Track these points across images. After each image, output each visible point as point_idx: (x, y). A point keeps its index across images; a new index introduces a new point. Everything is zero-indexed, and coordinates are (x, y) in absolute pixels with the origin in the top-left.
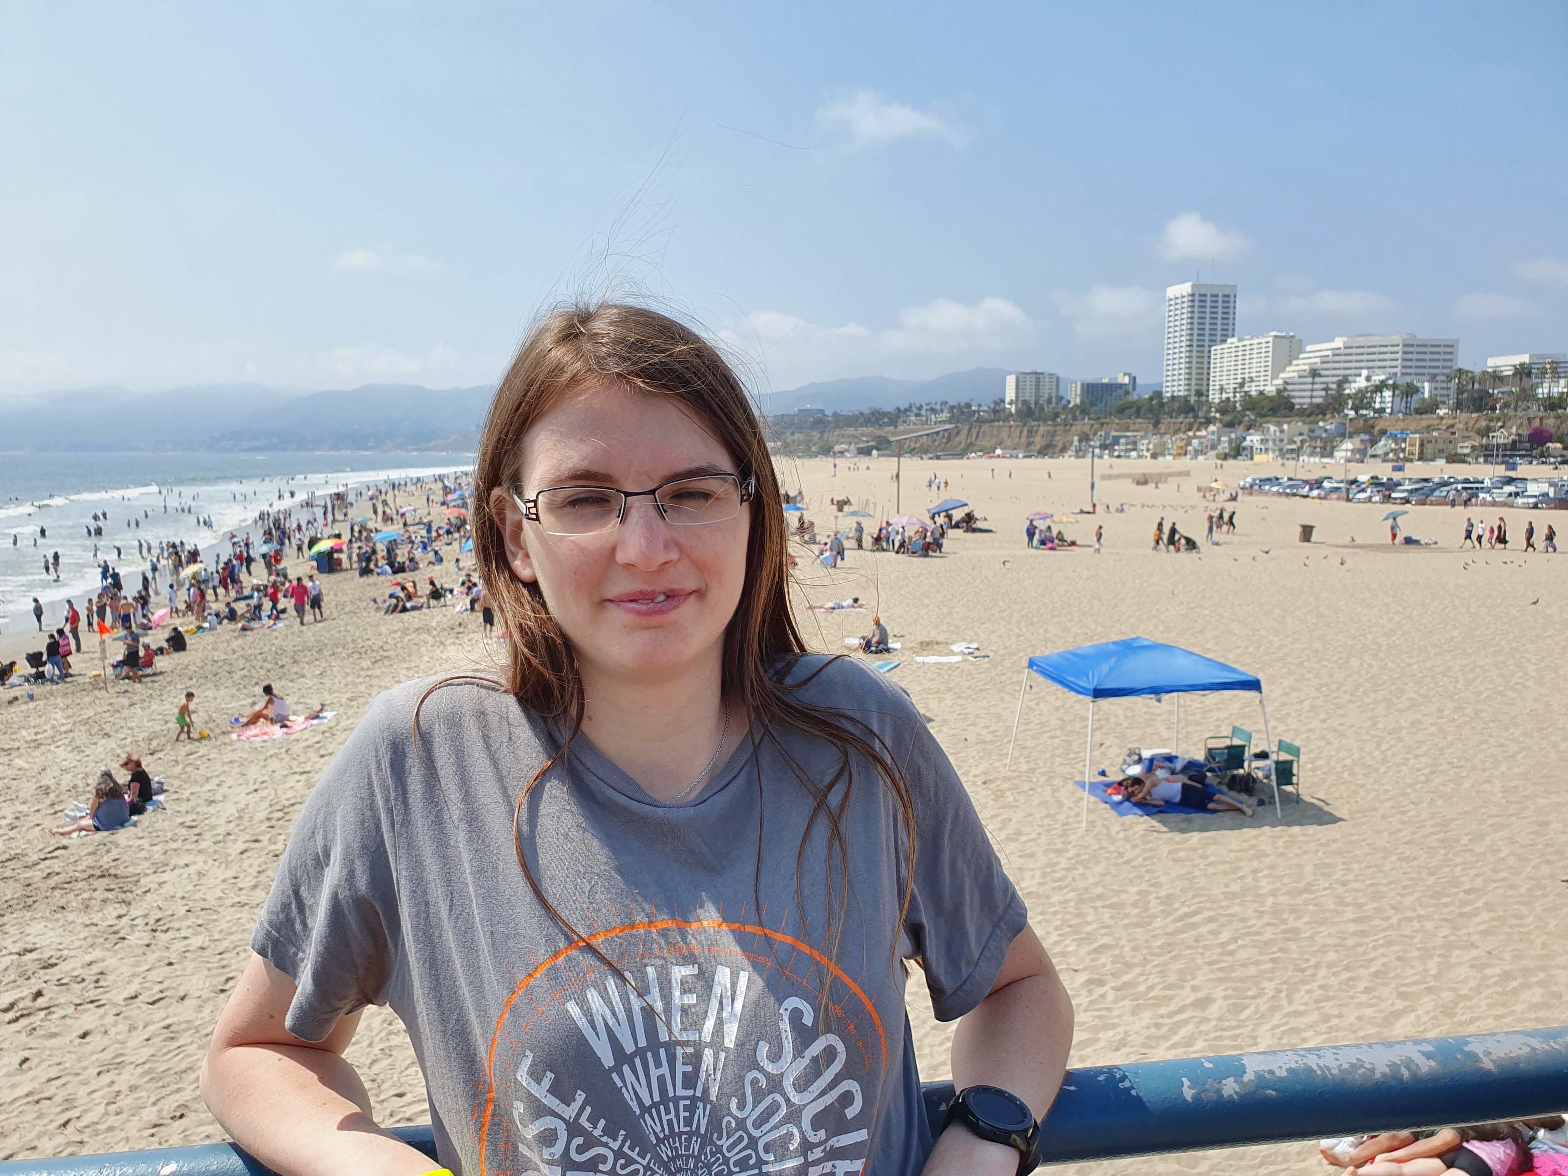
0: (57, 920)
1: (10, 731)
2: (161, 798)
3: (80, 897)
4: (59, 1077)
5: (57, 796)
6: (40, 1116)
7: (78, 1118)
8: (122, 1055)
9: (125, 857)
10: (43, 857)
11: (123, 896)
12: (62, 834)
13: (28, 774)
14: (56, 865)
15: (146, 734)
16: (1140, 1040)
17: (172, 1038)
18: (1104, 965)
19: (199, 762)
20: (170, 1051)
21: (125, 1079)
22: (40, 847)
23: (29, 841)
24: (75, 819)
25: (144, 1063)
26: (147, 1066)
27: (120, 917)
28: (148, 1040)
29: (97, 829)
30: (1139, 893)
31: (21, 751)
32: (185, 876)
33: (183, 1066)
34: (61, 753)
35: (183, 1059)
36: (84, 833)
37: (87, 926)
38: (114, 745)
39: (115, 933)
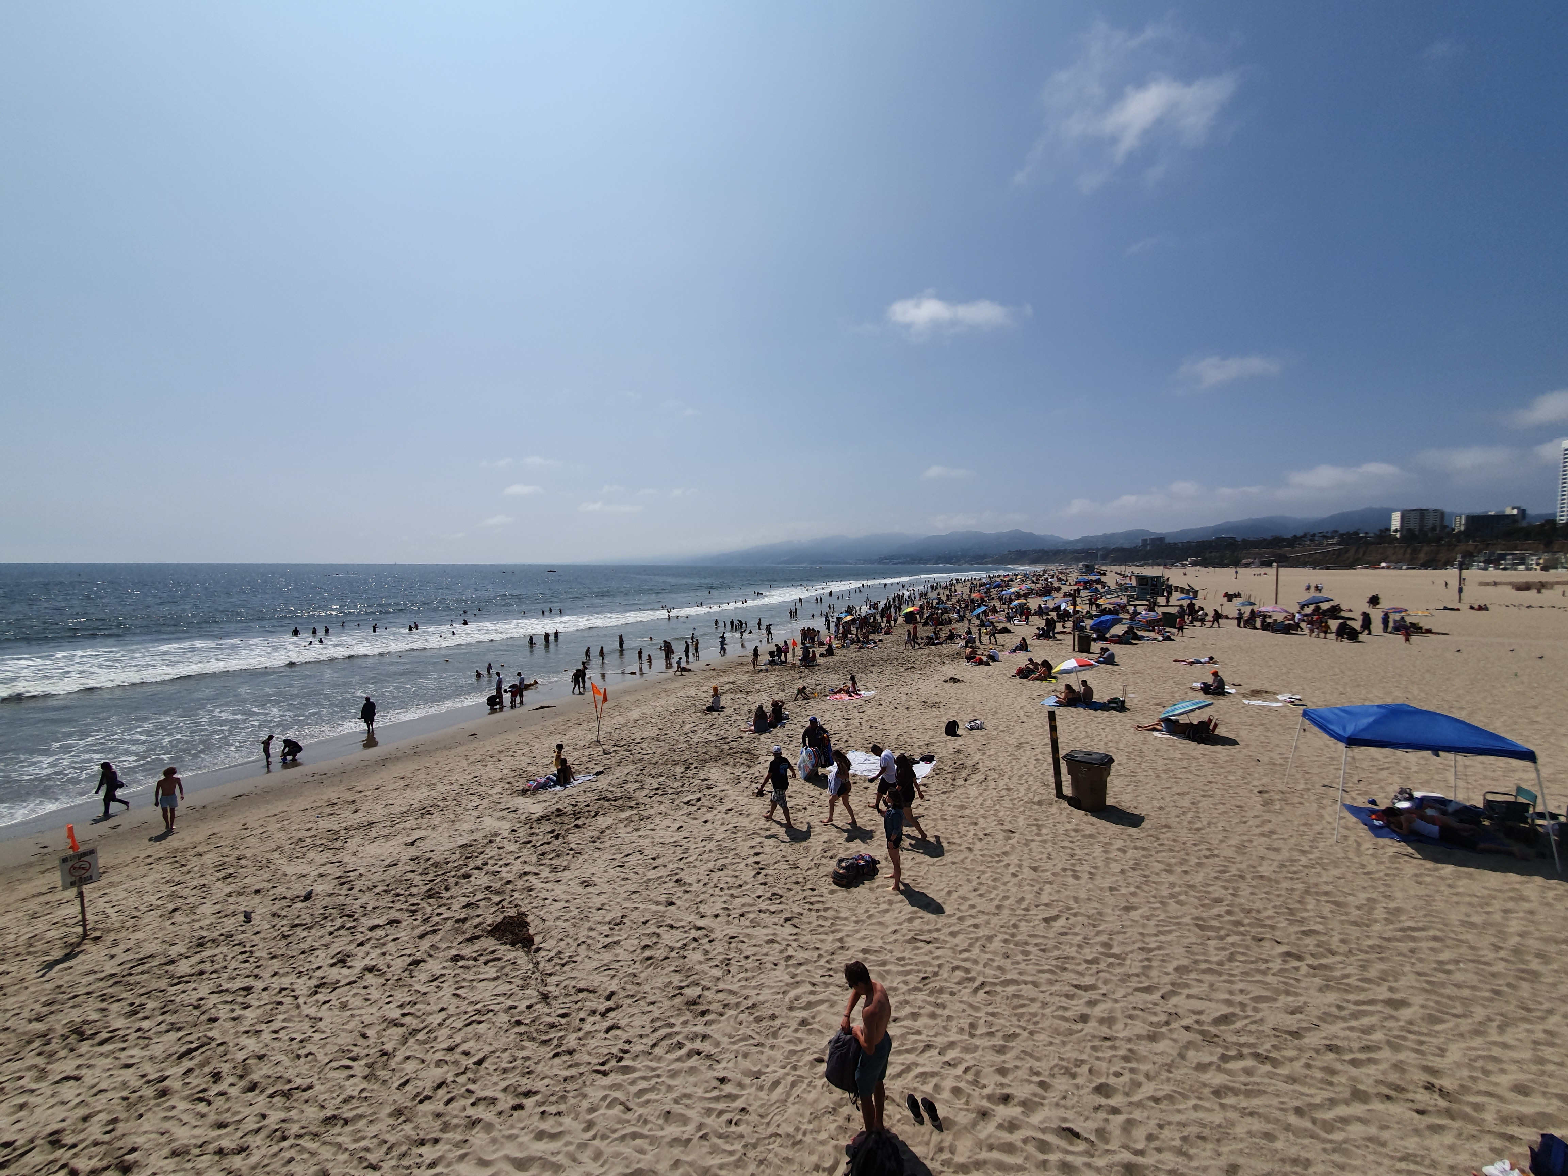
0: (722, 769)
3: (735, 761)
8: (714, 835)
10: (733, 740)
14: (735, 744)
16: (1317, 1013)
18: (1307, 946)
22: (733, 736)
23: (731, 733)
26: (720, 843)
27: (744, 773)
28: (726, 831)
30: (1368, 900)
37: (730, 774)
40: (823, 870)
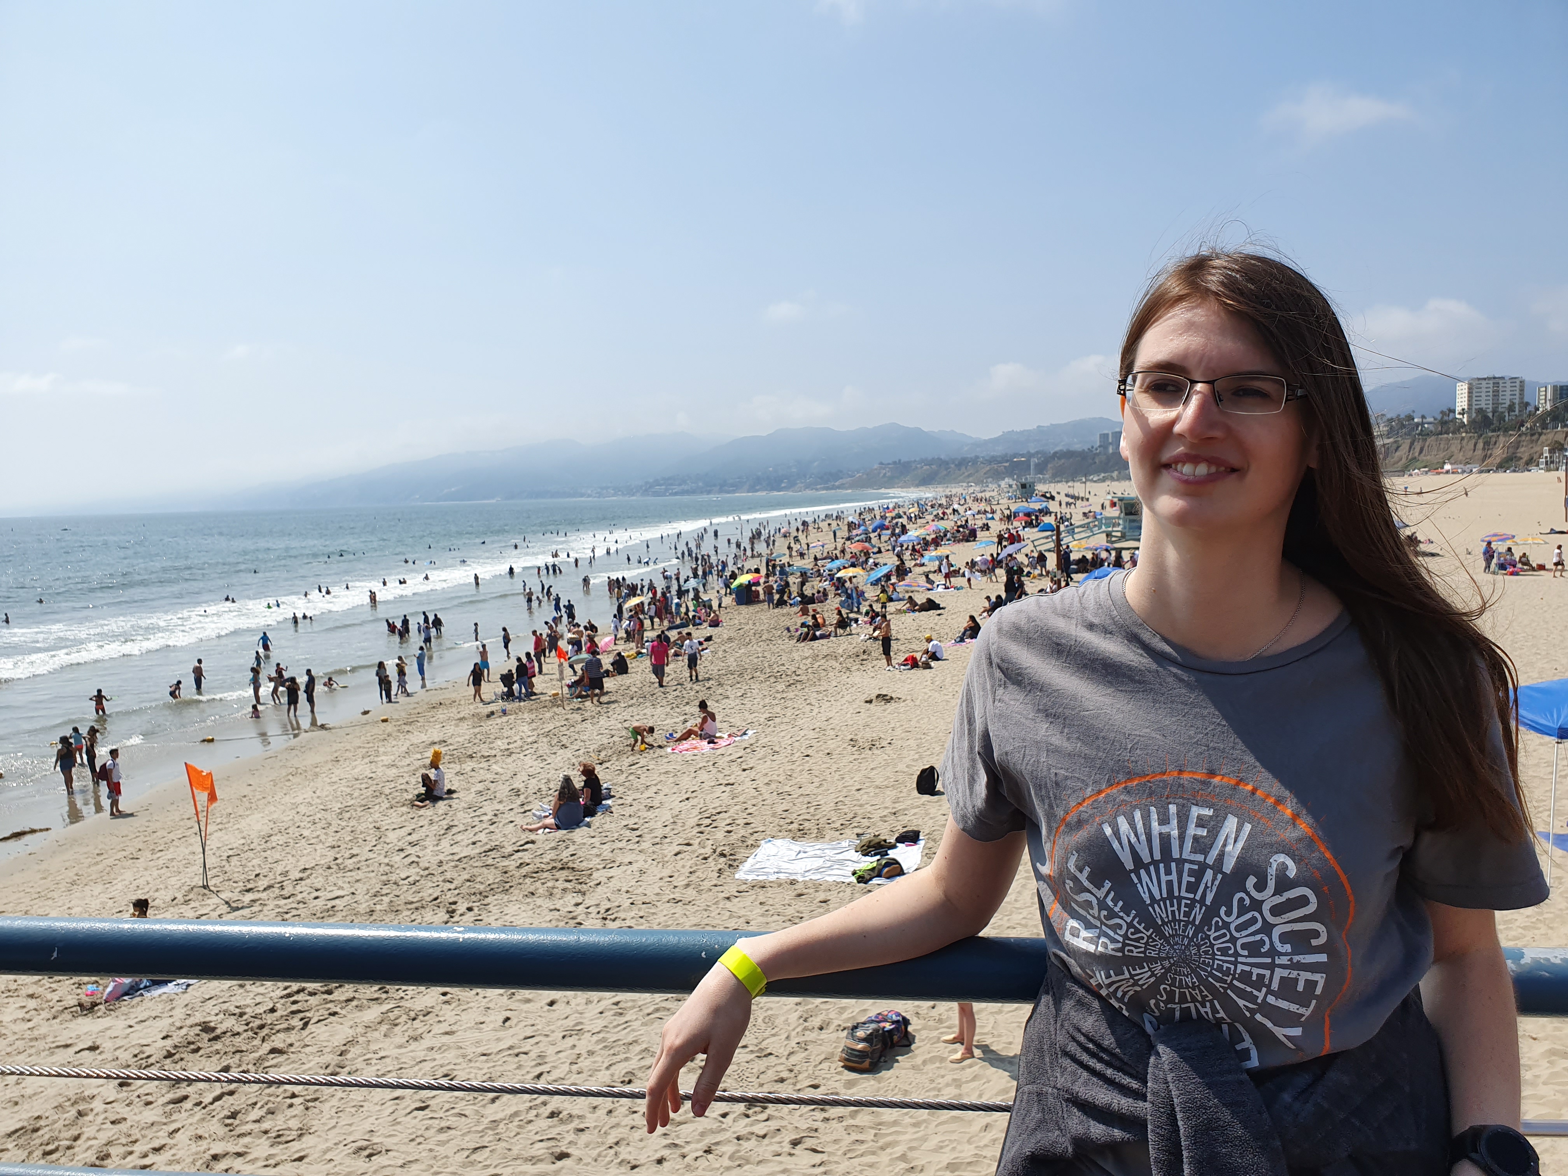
0: (528, 904)
1: (488, 740)
2: (609, 802)
3: (545, 885)
4: (533, 1037)
5: (526, 798)
6: (519, 1067)
7: (548, 1072)
8: (581, 1023)
9: (580, 853)
10: (516, 849)
11: (579, 887)
12: (531, 831)
13: (504, 778)
14: (526, 857)
15: (596, 746)
17: (621, 1014)
19: (638, 772)
20: (619, 1025)
21: (585, 1043)
22: (514, 841)
23: (505, 835)
24: (540, 818)
25: (598, 1033)
26: (601, 1035)
27: (577, 905)
28: (601, 1013)
29: (558, 828)
31: (497, 758)
32: (629, 872)
33: (630, 1039)
34: (529, 761)
35: (629, 1033)
36: (547, 830)
37: (551, 910)
38: (570, 756)
39: (573, 918)
40: (816, 1053)
